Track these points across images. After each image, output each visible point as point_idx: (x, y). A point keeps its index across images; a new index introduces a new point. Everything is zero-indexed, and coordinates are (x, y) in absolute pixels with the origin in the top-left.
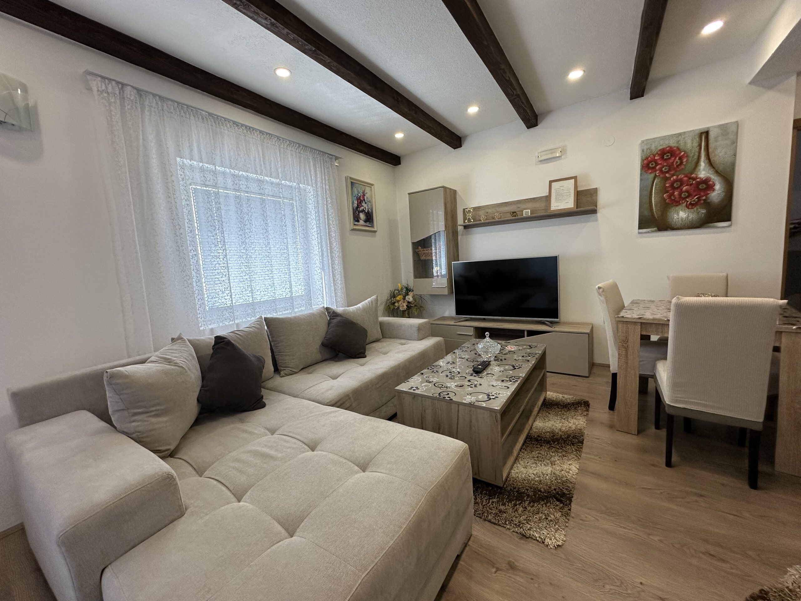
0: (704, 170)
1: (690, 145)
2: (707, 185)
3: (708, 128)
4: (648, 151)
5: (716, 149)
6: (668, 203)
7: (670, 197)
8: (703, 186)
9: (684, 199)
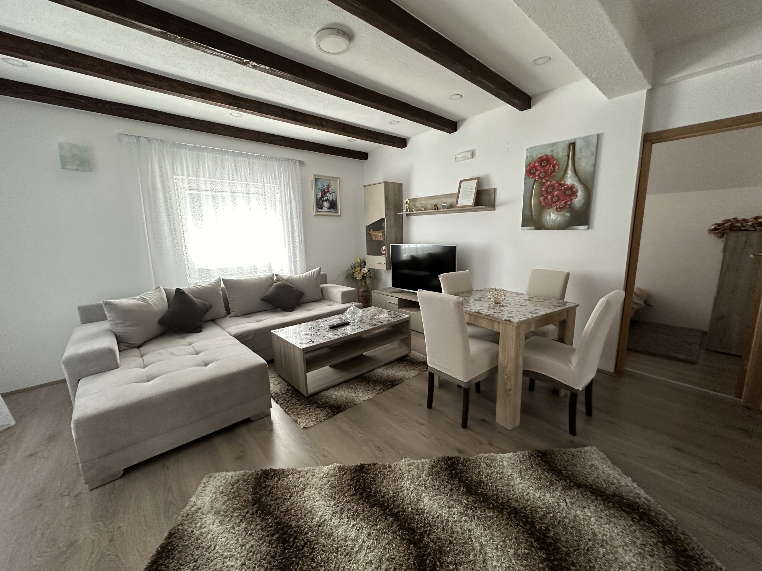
0: (570, 178)
1: (561, 154)
2: (571, 192)
3: (575, 139)
4: (531, 158)
5: (580, 159)
6: (543, 206)
7: (544, 199)
8: (569, 192)
9: (555, 202)
